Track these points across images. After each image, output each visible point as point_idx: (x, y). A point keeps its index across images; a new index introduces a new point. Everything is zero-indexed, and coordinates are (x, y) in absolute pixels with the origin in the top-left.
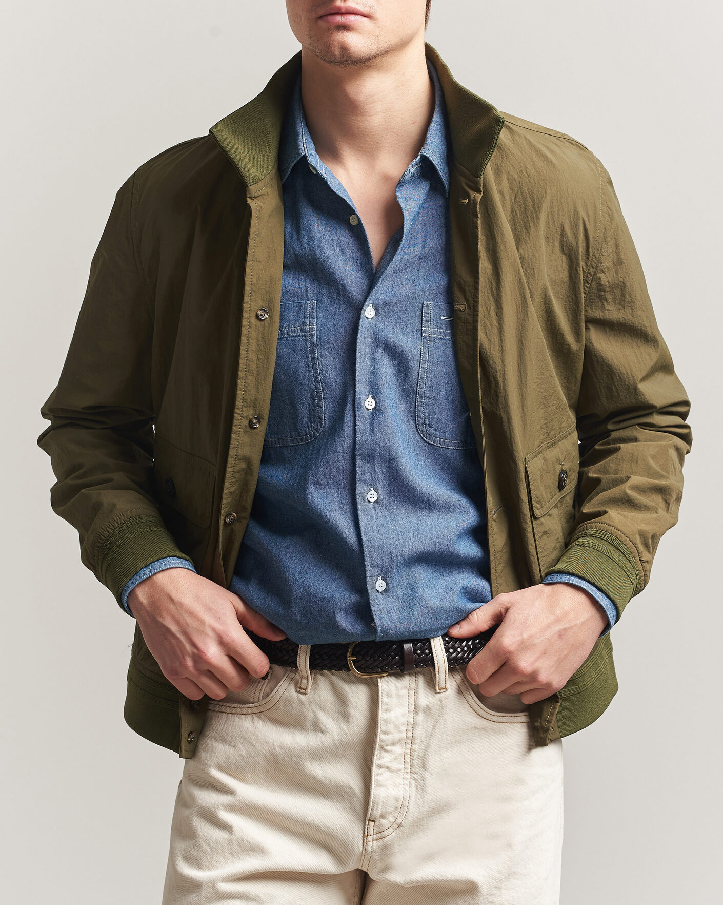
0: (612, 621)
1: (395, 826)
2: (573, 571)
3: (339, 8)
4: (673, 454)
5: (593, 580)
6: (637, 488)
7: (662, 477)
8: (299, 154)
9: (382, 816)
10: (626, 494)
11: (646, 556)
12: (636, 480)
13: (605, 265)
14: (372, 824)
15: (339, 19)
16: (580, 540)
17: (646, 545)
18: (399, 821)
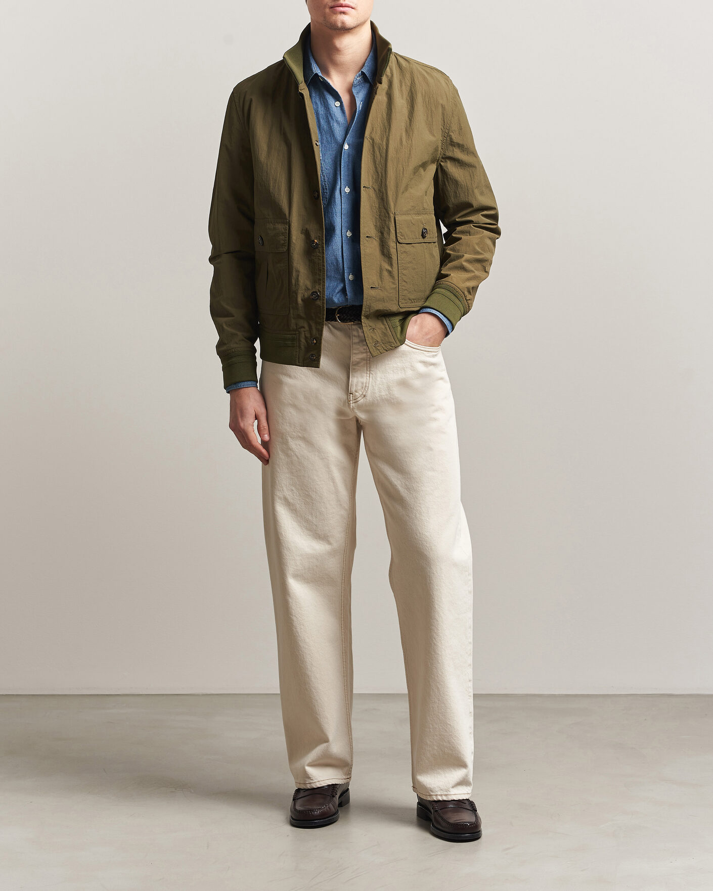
0: (450, 331)
1: (363, 396)
2: (433, 307)
3: (342, 4)
4: (489, 242)
5: (442, 312)
6: (468, 261)
7: (481, 254)
8: (313, 73)
9: (356, 391)
10: (462, 264)
11: (469, 297)
12: (467, 256)
13: (453, 128)
14: (351, 395)
15: (341, 9)
16: (437, 289)
17: (469, 292)
18: (364, 393)
